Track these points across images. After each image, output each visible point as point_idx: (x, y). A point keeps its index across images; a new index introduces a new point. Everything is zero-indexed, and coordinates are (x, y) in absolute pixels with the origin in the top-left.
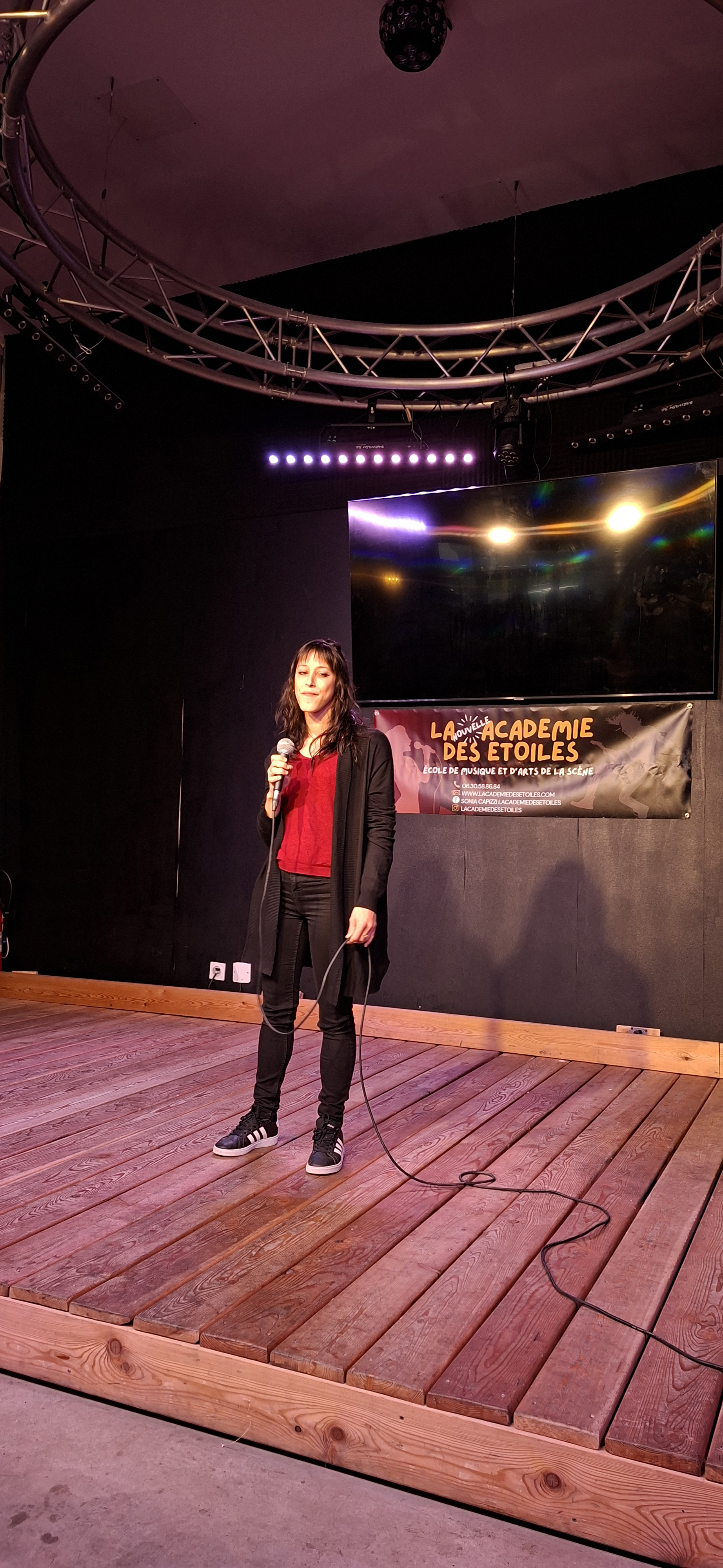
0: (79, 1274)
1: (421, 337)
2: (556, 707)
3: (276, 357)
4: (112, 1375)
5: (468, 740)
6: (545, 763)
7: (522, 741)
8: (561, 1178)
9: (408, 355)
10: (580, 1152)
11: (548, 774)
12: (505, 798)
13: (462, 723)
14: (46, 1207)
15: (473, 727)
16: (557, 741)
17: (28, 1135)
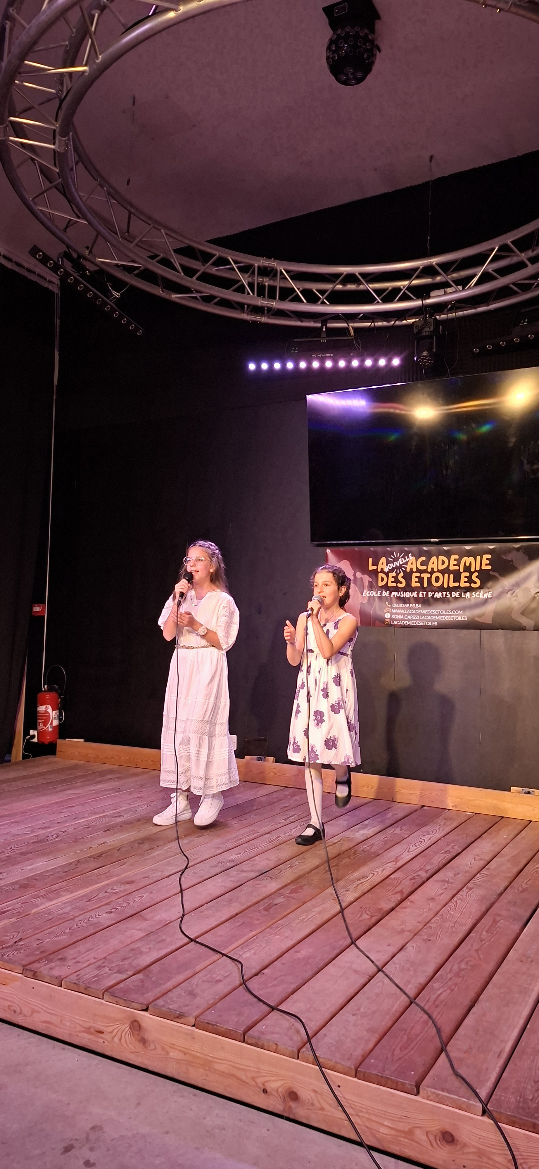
0: (110, 972)
1: (361, 274)
2: (463, 547)
3: (253, 293)
4: (134, 1046)
5: (397, 571)
6: (455, 589)
7: (437, 572)
8: (464, 907)
9: (351, 287)
10: (479, 886)
11: (457, 596)
12: (425, 615)
13: (392, 558)
14: (88, 920)
15: (400, 562)
16: (464, 572)
17: (76, 865)
